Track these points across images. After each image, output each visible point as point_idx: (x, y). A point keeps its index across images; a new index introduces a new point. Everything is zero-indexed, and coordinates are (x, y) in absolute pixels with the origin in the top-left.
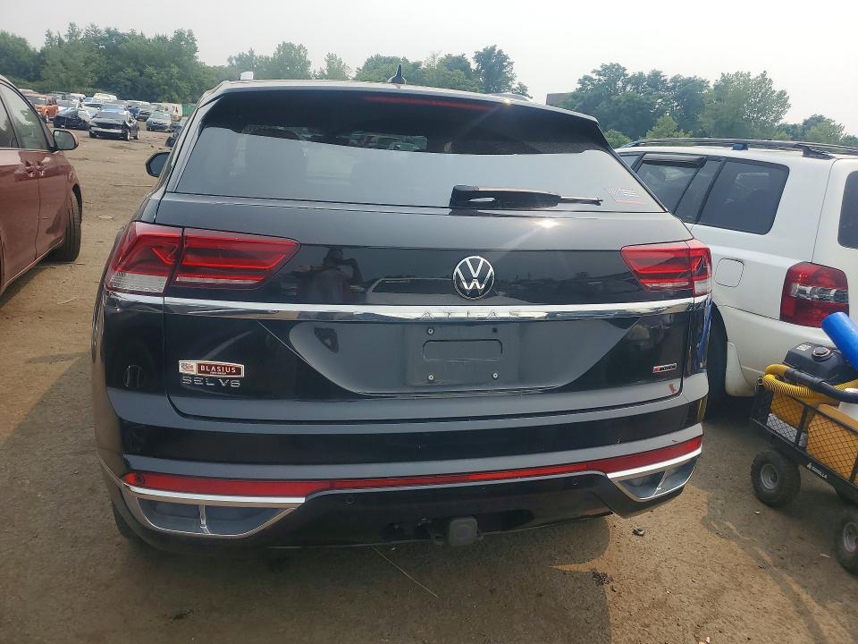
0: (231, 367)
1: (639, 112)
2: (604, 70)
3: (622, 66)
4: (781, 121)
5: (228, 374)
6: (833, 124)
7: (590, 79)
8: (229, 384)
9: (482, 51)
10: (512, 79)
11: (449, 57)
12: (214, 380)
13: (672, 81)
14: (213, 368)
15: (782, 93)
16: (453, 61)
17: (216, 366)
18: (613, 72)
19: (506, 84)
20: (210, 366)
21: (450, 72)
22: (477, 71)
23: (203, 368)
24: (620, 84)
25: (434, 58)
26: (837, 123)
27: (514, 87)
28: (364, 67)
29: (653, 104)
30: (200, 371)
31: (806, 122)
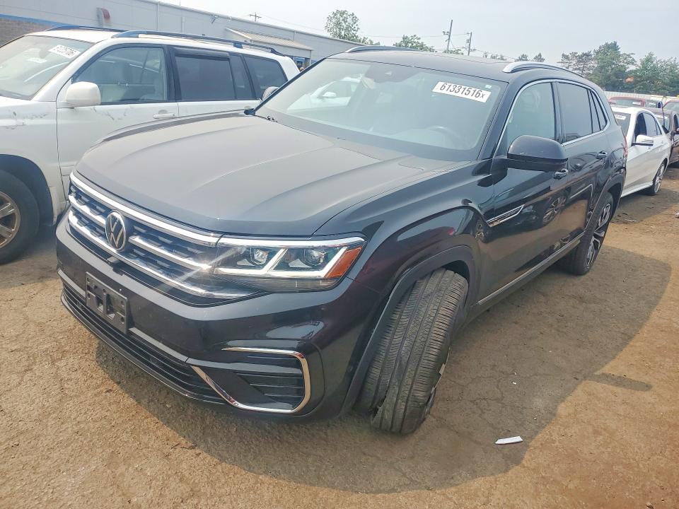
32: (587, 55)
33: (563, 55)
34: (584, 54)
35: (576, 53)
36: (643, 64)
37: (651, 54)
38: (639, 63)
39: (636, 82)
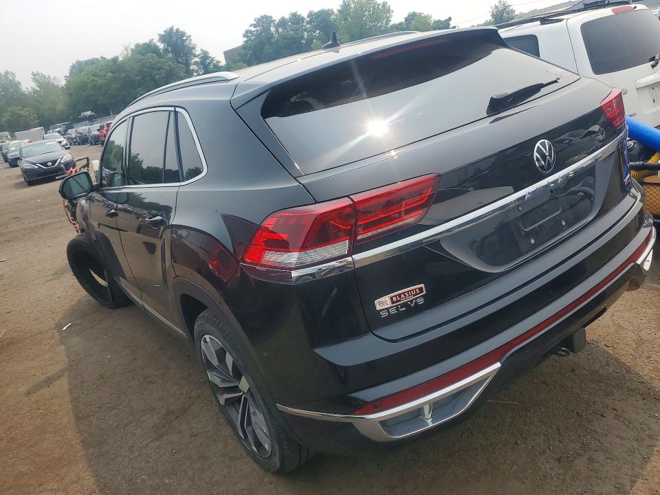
0: (415, 289)
1: (294, 46)
2: (258, 22)
3: (269, 15)
4: (391, 23)
5: (414, 296)
6: (423, 15)
7: (251, 32)
8: (416, 303)
9: (163, 33)
10: (194, 48)
11: (137, 46)
12: (405, 305)
13: (308, 17)
14: (403, 296)
15: (384, 4)
16: (143, 48)
17: (404, 293)
18: (264, 21)
19: (191, 53)
20: (400, 295)
21: (143, 57)
22: (166, 51)
23: (395, 299)
24: (273, 29)
25: (127, 50)
26: (426, 14)
27: (197, 53)
28: (71, 74)
29: (302, 37)
30: (393, 302)
31: (406, 19)
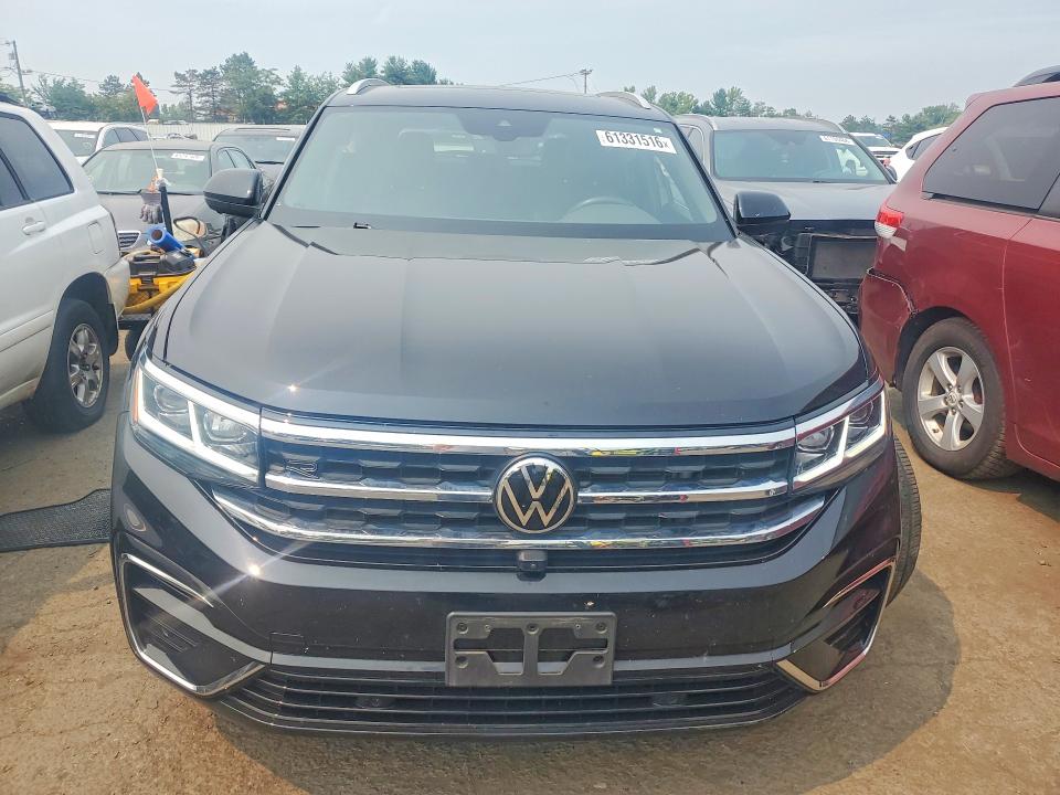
32: (213, 73)
33: (176, 74)
34: (207, 72)
35: (195, 71)
36: (291, 82)
37: (298, 69)
38: (287, 82)
39: (292, 109)
